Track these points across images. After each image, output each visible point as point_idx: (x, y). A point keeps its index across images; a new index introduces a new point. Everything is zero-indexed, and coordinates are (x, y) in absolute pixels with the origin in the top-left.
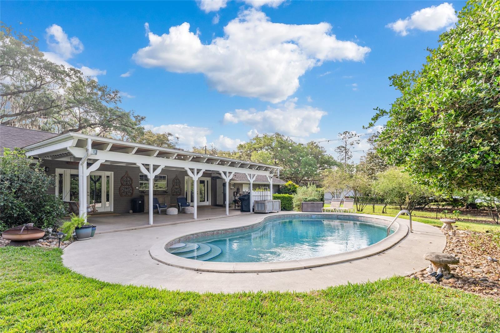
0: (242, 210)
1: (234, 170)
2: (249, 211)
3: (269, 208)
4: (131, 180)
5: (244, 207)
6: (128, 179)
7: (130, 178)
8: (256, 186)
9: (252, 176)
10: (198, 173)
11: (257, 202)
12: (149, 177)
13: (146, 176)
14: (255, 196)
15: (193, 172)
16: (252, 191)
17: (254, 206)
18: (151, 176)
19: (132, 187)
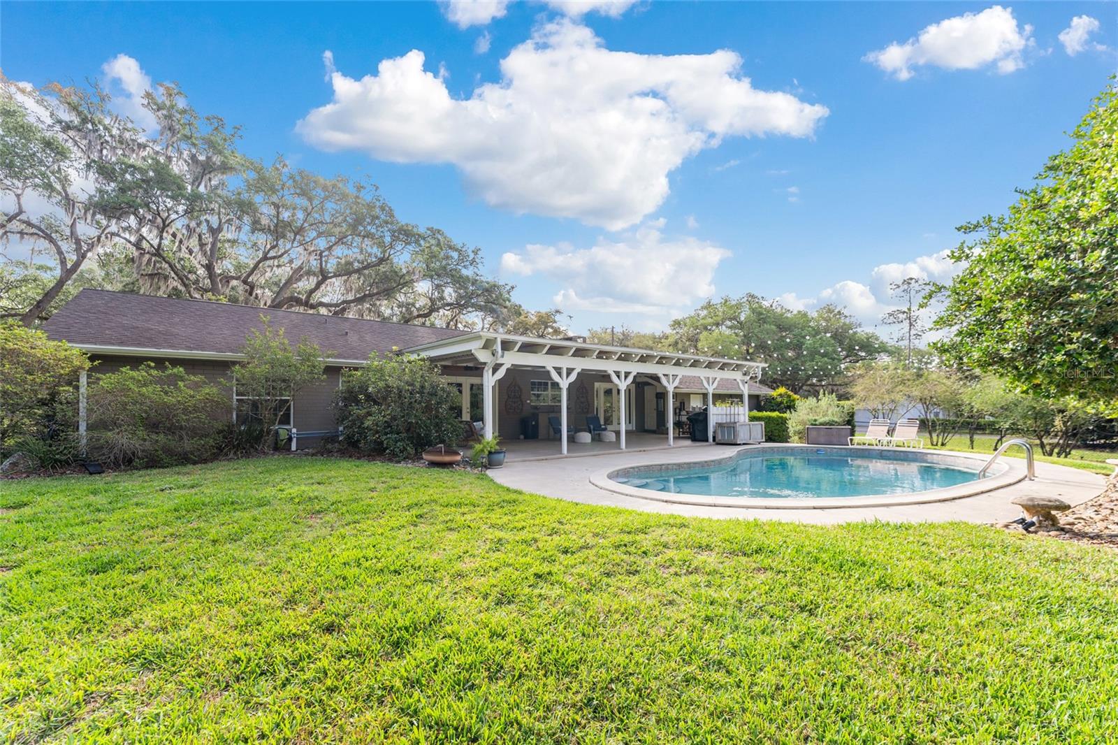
0: (694, 439)
1: (682, 372)
2: (707, 441)
3: (742, 436)
4: (520, 390)
5: (697, 433)
6: (517, 388)
7: (519, 387)
8: (719, 398)
9: (712, 380)
10: (626, 377)
11: (720, 425)
12: (561, 386)
13: (557, 384)
14: (717, 414)
15: (618, 377)
16: (711, 405)
17: (714, 432)
18: (564, 384)
19: (521, 401)
